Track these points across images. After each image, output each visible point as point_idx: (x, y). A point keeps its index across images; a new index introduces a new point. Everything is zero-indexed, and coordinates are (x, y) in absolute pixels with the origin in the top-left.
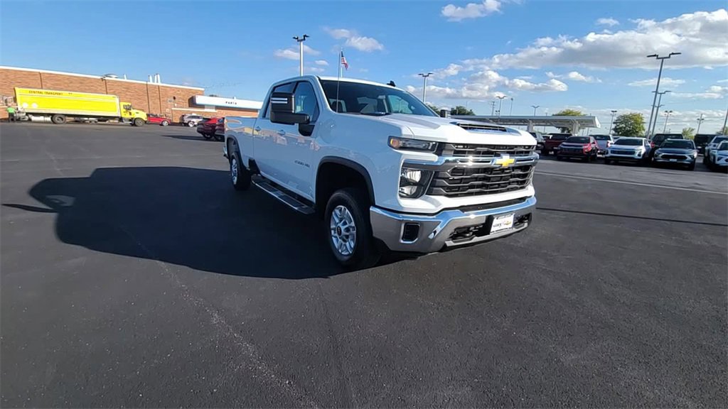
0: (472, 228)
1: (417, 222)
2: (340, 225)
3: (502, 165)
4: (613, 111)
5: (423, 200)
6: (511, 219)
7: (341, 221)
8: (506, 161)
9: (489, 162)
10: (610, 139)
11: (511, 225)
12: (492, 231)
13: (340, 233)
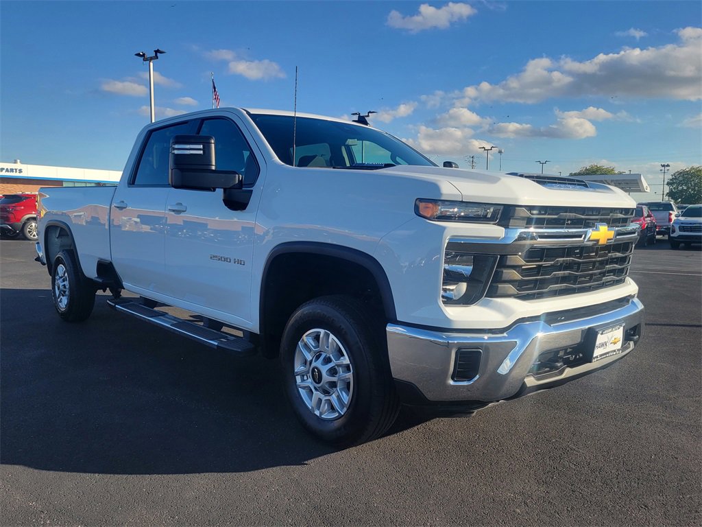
0: (561, 354)
1: (478, 346)
2: (318, 364)
3: (598, 241)
4: (663, 166)
5: (482, 305)
6: (619, 333)
7: (318, 358)
8: (602, 233)
9: (580, 236)
10: (672, 210)
11: (619, 345)
12: (594, 356)
13: (317, 378)
